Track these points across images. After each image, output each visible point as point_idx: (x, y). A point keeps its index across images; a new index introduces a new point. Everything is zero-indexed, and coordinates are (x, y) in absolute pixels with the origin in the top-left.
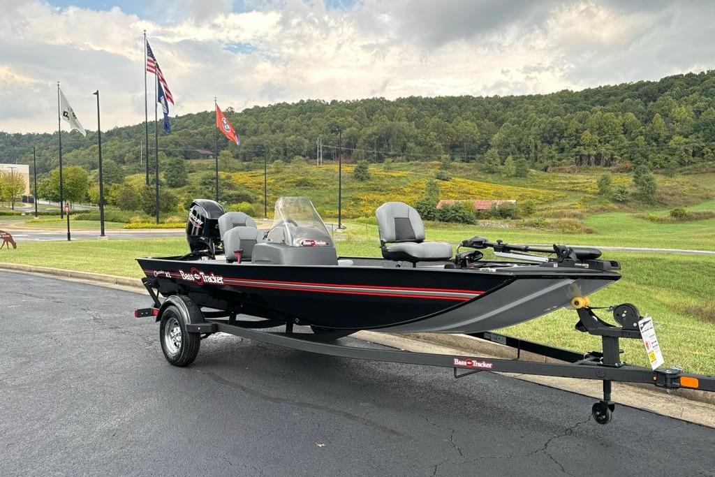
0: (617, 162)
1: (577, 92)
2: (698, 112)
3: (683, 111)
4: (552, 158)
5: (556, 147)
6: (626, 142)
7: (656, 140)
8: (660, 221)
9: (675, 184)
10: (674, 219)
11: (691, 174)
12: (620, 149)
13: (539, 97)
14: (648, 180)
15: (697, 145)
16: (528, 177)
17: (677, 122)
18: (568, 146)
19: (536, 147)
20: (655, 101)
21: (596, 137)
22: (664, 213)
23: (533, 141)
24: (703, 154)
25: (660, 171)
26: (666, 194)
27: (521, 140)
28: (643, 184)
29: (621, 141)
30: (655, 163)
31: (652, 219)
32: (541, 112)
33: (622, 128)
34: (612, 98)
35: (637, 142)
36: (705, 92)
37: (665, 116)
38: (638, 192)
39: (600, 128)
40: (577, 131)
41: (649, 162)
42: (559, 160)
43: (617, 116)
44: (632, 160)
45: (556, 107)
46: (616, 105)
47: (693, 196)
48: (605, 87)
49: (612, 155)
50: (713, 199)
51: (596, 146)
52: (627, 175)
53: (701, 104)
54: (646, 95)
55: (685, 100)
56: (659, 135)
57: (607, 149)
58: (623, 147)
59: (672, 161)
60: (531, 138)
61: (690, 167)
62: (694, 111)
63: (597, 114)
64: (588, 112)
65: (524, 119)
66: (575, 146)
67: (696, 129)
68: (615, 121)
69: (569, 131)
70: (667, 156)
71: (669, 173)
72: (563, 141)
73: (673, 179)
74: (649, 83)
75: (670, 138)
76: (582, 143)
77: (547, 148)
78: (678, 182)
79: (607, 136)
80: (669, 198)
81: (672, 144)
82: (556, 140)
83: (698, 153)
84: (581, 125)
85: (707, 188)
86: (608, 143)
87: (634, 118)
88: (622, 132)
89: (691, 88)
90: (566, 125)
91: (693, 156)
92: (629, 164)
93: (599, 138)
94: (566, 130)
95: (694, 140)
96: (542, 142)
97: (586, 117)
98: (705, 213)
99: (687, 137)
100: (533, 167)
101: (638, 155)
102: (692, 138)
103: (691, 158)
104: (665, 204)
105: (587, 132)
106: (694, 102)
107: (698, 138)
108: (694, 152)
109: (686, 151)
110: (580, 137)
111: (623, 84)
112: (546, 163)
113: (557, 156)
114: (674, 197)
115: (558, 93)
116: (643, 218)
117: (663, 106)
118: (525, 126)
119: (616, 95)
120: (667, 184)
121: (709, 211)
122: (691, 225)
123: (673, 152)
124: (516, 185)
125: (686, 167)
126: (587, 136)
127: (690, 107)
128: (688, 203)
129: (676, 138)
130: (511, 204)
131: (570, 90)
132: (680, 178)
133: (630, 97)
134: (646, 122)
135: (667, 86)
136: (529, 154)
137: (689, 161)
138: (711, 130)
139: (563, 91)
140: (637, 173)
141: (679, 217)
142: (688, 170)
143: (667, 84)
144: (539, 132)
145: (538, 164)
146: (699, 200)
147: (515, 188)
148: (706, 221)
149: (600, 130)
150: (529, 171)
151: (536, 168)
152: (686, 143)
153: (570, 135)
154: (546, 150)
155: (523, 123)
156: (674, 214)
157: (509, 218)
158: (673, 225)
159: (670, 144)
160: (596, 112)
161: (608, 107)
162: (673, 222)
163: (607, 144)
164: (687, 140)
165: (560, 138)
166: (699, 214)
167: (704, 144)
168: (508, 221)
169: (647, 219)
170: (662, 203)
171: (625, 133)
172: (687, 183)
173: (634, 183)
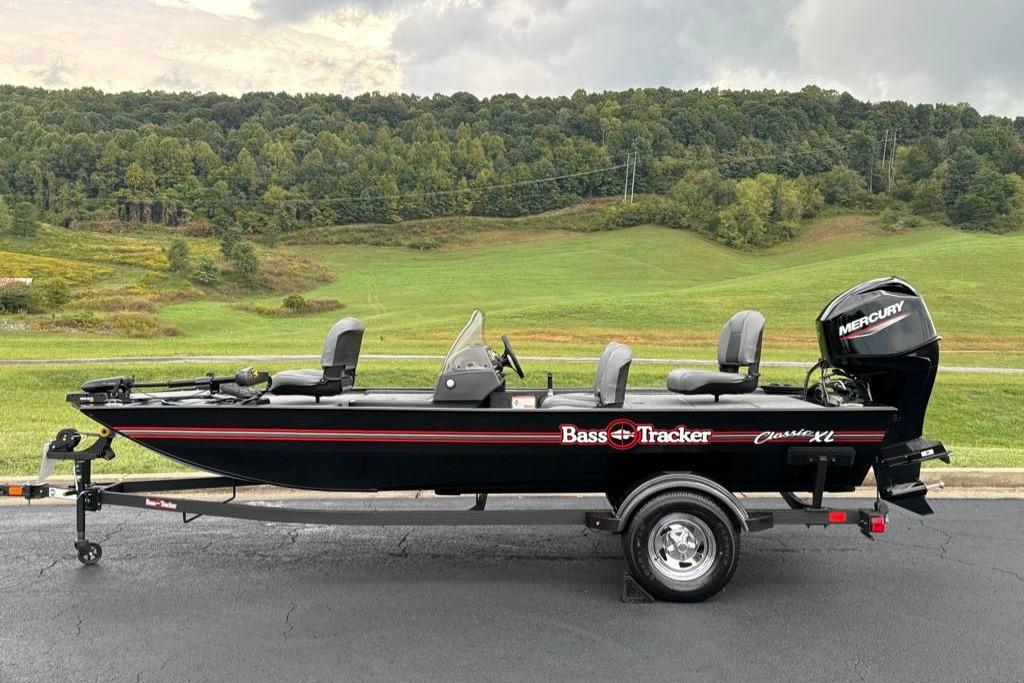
0: (188, 219)
1: (110, 95)
2: (299, 154)
3: (278, 149)
4: (77, 204)
5: (83, 186)
6: (200, 189)
7: (245, 189)
8: (271, 314)
9: (279, 258)
10: (290, 310)
11: (296, 244)
12: (192, 200)
13: (41, 93)
14: (245, 251)
15: (302, 201)
16: (39, 235)
17: (273, 164)
18: (103, 186)
19: (45, 182)
20: (238, 127)
21: (151, 175)
22: (275, 303)
23: (38, 170)
24: (310, 217)
25: (254, 237)
26: (271, 273)
27: (15, 167)
28: (237, 257)
29: (193, 186)
30: (245, 225)
31: (260, 312)
32: (49, 121)
33: (192, 164)
34: (170, 112)
35: (217, 190)
36: (305, 123)
37: (255, 153)
38: (232, 269)
39: (156, 161)
40: (118, 162)
41: (238, 223)
42: (91, 209)
43: (183, 144)
44: (211, 217)
45: (76, 116)
46: (179, 125)
47: (308, 278)
48: (156, 93)
49: (180, 207)
50: (331, 282)
51: (152, 190)
52: (205, 240)
53: (304, 142)
54: (223, 116)
55: (280, 133)
56: (248, 181)
57: (170, 197)
58: (197, 196)
59: (271, 224)
60: (34, 164)
61: (295, 233)
62: (294, 151)
63: (149, 138)
64: (135, 131)
65: (16, 129)
66: (116, 187)
67: (300, 179)
68: (181, 151)
69: (105, 161)
70: (262, 215)
71: (270, 243)
72: (94, 176)
73: (274, 251)
74: (224, 97)
75: (264, 187)
76: (127, 182)
77: (66, 186)
78: (282, 255)
79: (169, 174)
80: (276, 280)
81: (267, 195)
82: (82, 173)
83: (303, 213)
84: (124, 152)
85: (321, 266)
86: (172, 187)
87: (210, 151)
88: (193, 171)
89: (287, 116)
90: (98, 149)
91: (298, 218)
92: (207, 224)
93: (156, 177)
94: (99, 157)
95: (298, 195)
96: (57, 175)
97: (132, 140)
98: (328, 302)
99: (287, 189)
100: (42, 218)
101: (220, 210)
102: (294, 191)
103: (295, 221)
104: (271, 289)
105: (135, 165)
106: (292, 139)
107: (302, 191)
108: (298, 212)
109: (288, 209)
110: (124, 173)
111: (185, 93)
112: (66, 213)
113: (86, 201)
114: (281, 278)
115: (74, 91)
116: (246, 309)
117: (251, 137)
118: (20, 141)
119: (176, 109)
120: (269, 258)
121: (334, 299)
122: (314, 320)
123: (269, 209)
124: (16, 250)
125: (289, 234)
126: (135, 172)
127: (287, 143)
128: (302, 288)
129: (274, 188)
130: (24, 285)
131: (97, 89)
132: (285, 251)
133: (199, 116)
134: (228, 160)
135: (253, 107)
136: (32, 194)
137: (293, 224)
138: (318, 182)
139: (85, 89)
140: (226, 239)
141: (297, 308)
142: (293, 237)
143: (254, 103)
144: (50, 156)
145: (50, 214)
146: (315, 282)
147: (17, 256)
148: (331, 313)
149: (157, 162)
150: (40, 226)
151: (49, 221)
152: (288, 198)
153: (106, 169)
154: (64, 190)
155: (16, 135)
156: (290, 304)
157: (23, 313)
158: (291, 320)
159: (265, 196)
160: (148, 134)
161: (167, 128)
162: (289, 315)
163: (170, 189)
164: (289, 194)
165: (89, 172)
166: (322, 303)
167: (310, 202)
168: (21, 318)
169: (252, 311)
170: (268, 288)
171: (197, 174)
172: (295, 257)
173: (222, 254)
